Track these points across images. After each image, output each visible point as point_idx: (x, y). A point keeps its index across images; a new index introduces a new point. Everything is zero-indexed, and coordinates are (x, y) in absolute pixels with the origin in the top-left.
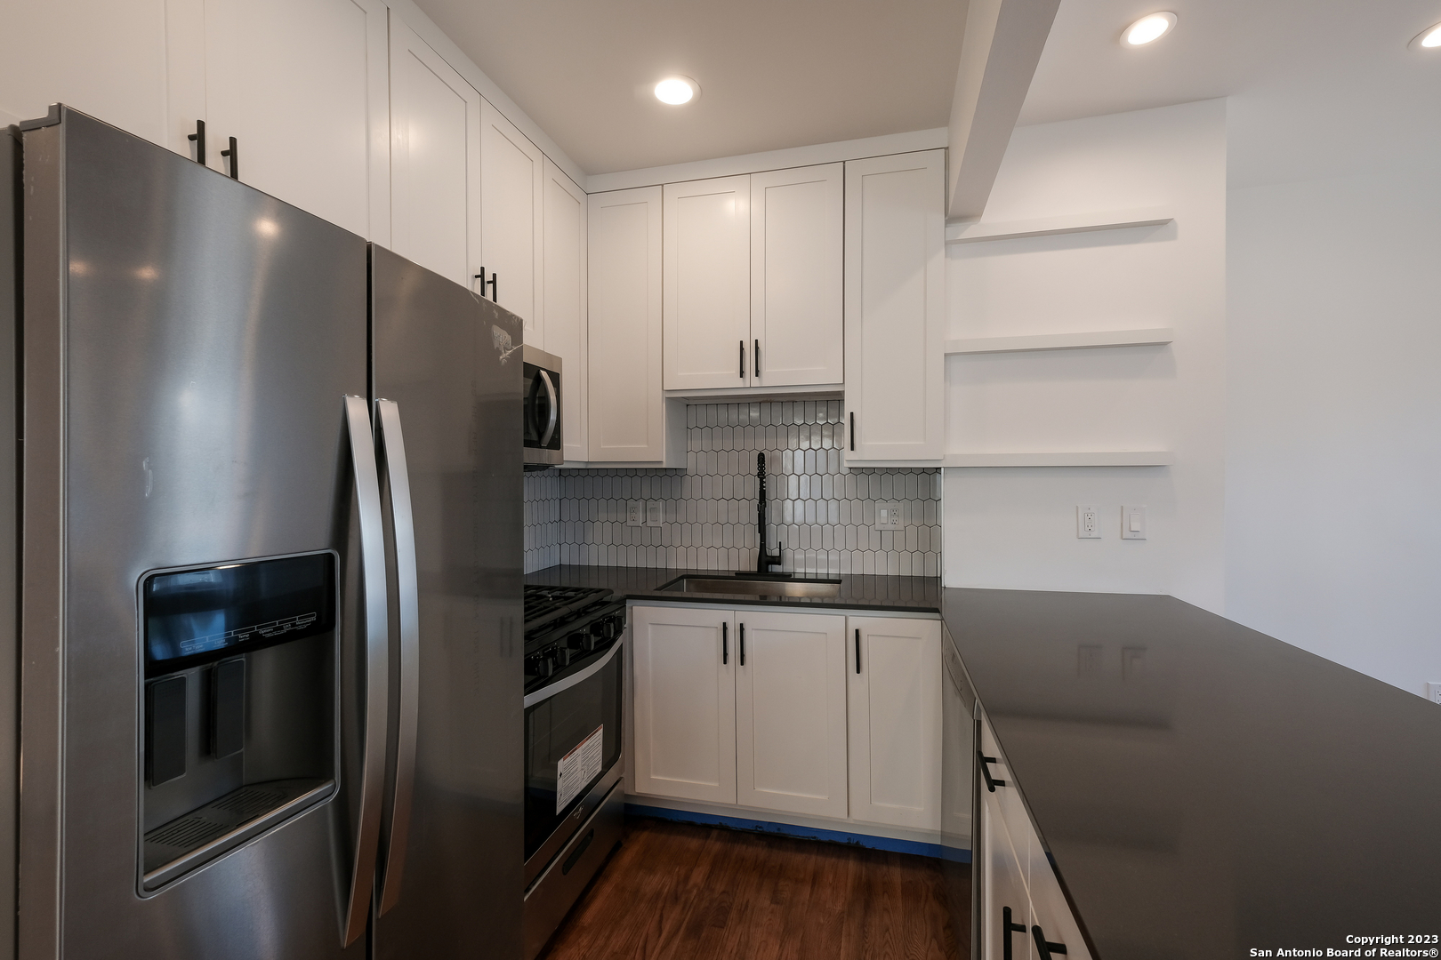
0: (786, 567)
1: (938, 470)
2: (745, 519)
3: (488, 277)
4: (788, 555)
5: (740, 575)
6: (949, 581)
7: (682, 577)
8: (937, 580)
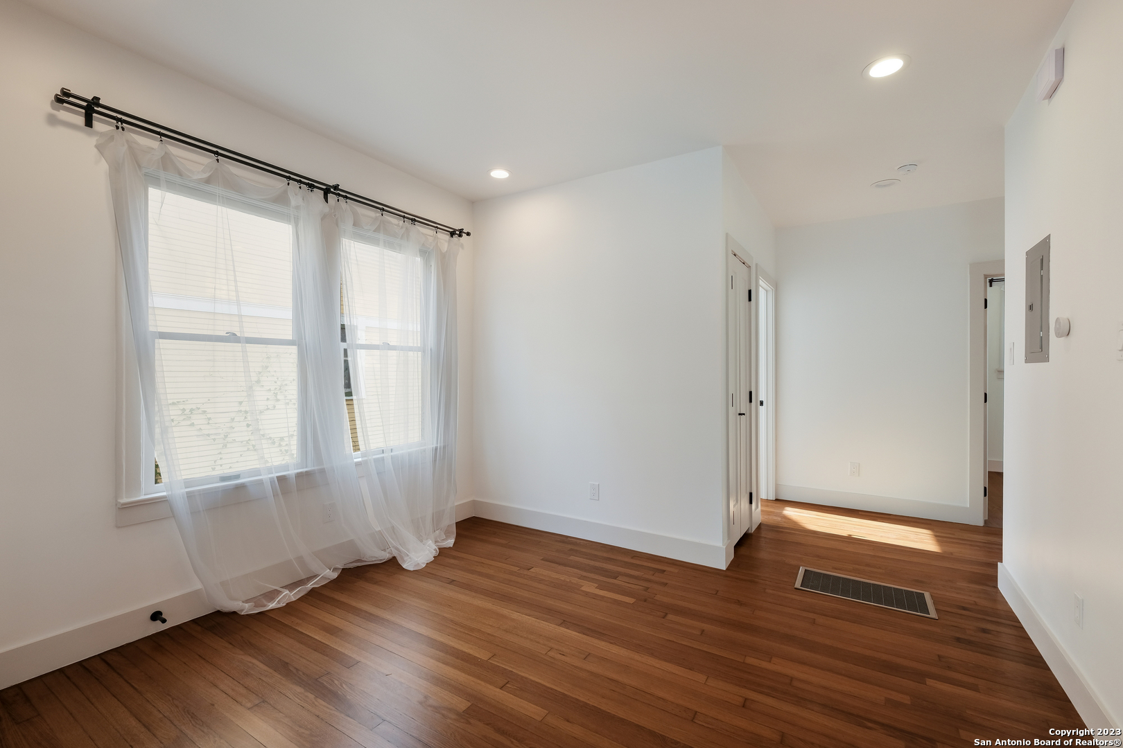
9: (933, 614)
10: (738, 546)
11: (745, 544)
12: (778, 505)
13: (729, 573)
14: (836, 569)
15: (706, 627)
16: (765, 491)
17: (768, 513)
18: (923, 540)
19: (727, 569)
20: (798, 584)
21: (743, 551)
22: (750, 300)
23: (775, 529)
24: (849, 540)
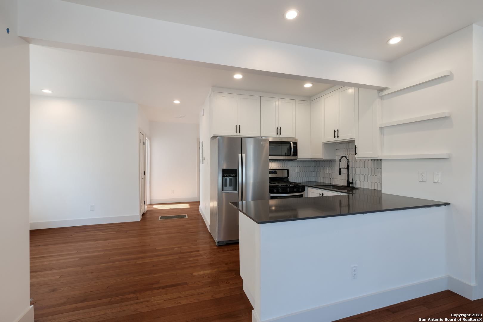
0: (354, 186)
1: (381, 160)
2: (345, 173)
3: (279, 128)
4: (354, 182)
5: (344, 186)
6: (383, 192)
7: (330, 185)
8: (381, 191)
9: (187, 217)
10: (142, 215)
11: (143, 215)
12: (151, 205)
13: (141, 221)
14: (168, 215)
15: (138, 231)
16: (148, 202)
17: (149, 208)
18: (187, 206)
19: (140, 221)
20: (159, 219)
21: (143, 217)
22: (144, 145)
23: (151, 211)
24: (171, 209)
